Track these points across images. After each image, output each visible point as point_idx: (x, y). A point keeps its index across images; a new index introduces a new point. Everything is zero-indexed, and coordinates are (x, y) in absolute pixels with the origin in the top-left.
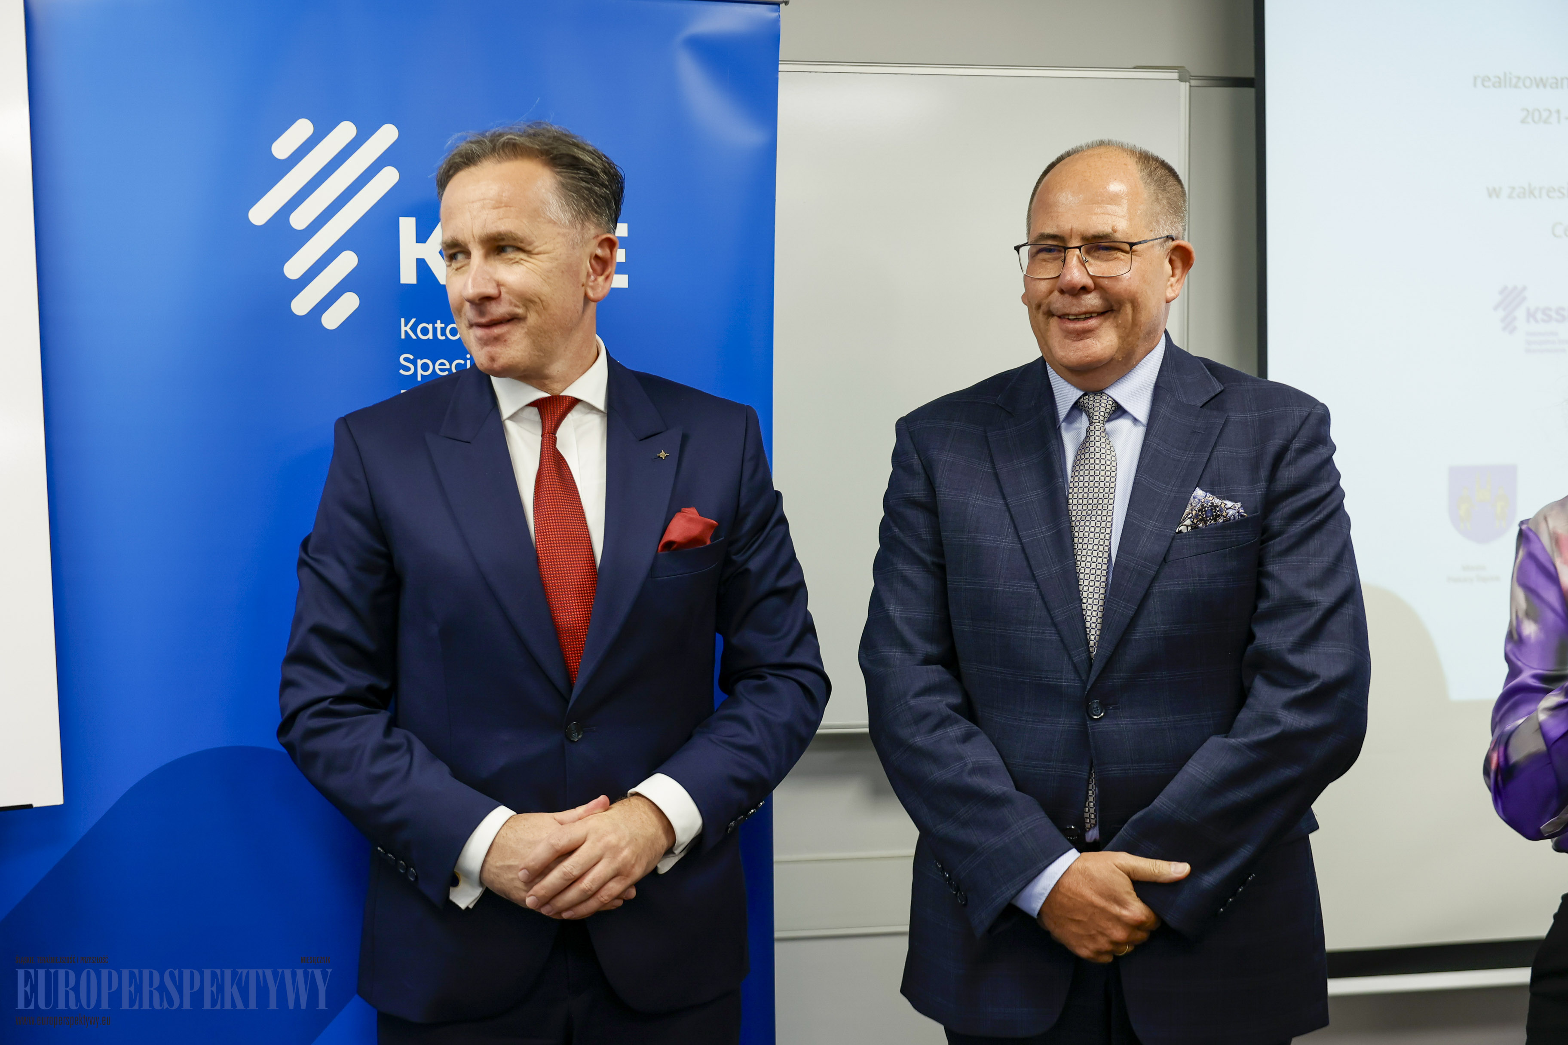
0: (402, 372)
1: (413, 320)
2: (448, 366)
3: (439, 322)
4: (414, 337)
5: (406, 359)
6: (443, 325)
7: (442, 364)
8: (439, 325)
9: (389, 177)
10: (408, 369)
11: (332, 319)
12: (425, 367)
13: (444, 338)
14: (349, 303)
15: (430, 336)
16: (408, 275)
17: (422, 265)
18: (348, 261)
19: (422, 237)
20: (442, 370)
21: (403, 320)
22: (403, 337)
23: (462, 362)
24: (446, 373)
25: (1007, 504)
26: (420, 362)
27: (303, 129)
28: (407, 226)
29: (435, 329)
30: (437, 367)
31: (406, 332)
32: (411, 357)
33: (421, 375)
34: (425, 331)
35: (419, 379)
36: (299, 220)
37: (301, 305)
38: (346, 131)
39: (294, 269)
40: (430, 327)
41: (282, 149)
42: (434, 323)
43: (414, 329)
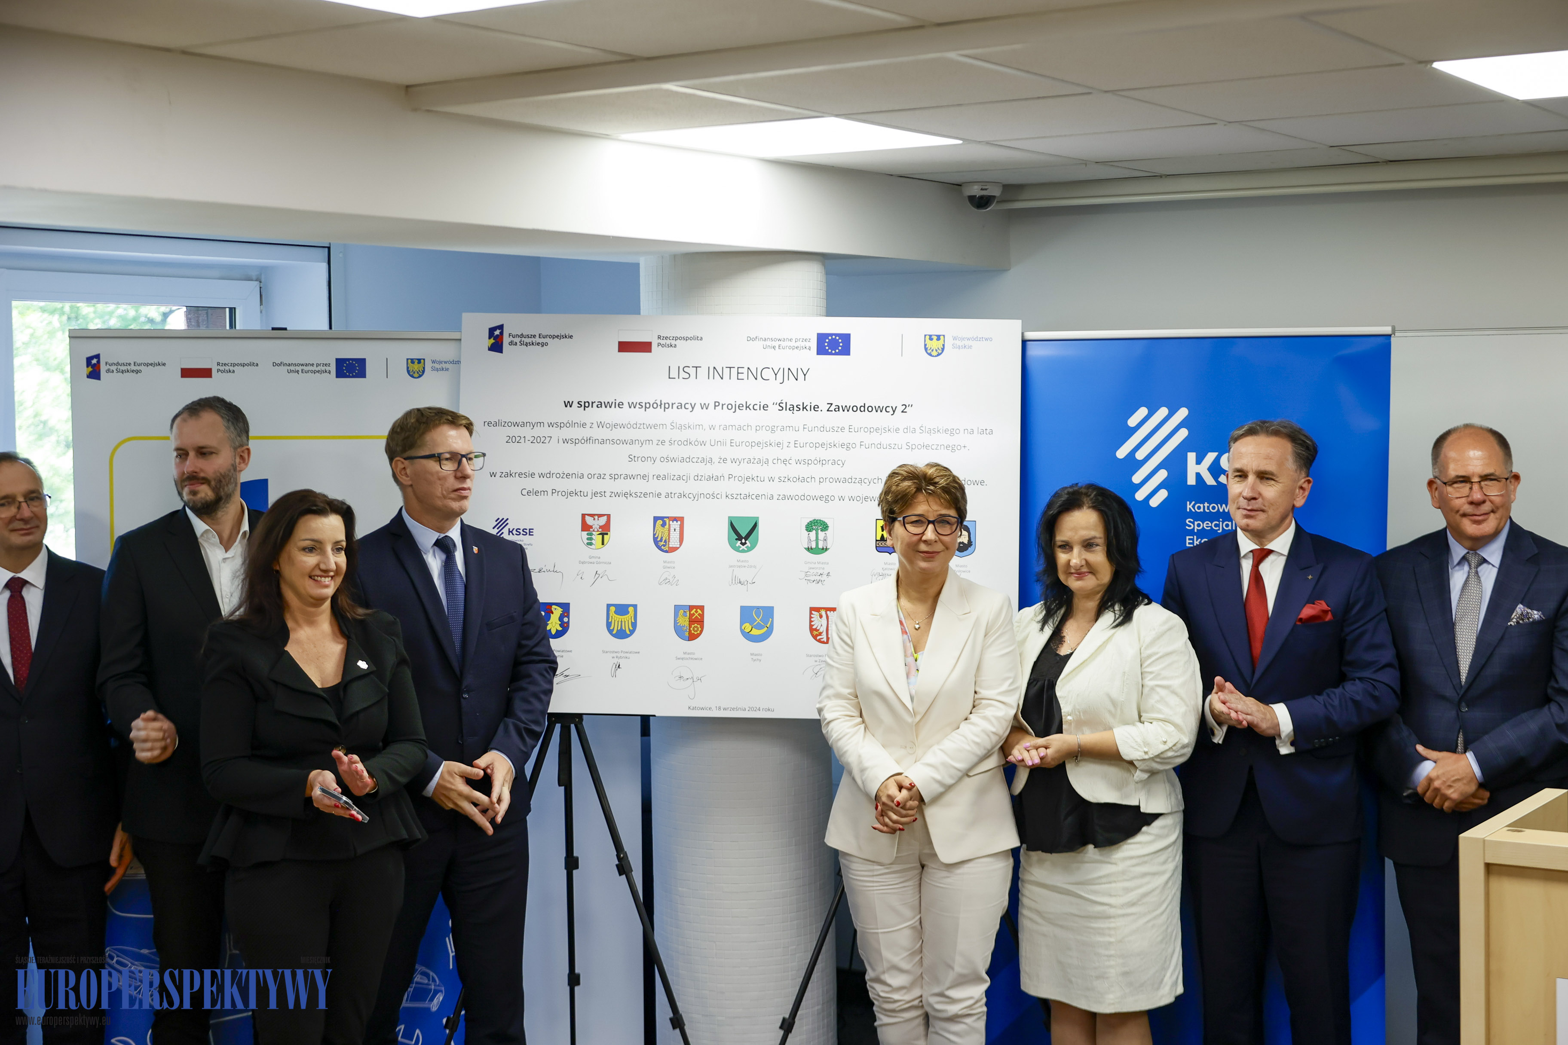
0: (1187, 527)
1: (1193, 502)
2: (1210, 525)
3: (1206, 503)
4: (1193, 511)
5: (1189, 522)
6: (1208, 505)
7: (1208, 524)
8: (1206, 505)
9: (1183, 433)
10: (1190, 526)
11: (1154, 502)
12: (1199, 525)
13: (1208, 511)
14: (1163, 494)
15: (1202, 510)
16: (1191, 481)
17: (1198, 476)
18: (1163, 474)
19: (1199, 462)
20: (1207, 527)
21: (1188, 502)
22: (1188, 510)
23: (1218, 523)
24: (1209, 528)
25: (1423, 607)
26: (1196, 523)
27: (1143, 412)
28: (1192, 457)
29: (1204, 507)
30: (1205, 525)
31: (1190, 508)
32: (1192, 520)
33: (1197, 530)
34: (1199, 508)
35: (1196, 531)
36: (1140, 455)
37: (1140, 496)
38: (1163, 412)
39: (1137, 478)
40: (1202, 506)
41: (1132, 422)
42: (1204, 503)
43: (1193, 507)
